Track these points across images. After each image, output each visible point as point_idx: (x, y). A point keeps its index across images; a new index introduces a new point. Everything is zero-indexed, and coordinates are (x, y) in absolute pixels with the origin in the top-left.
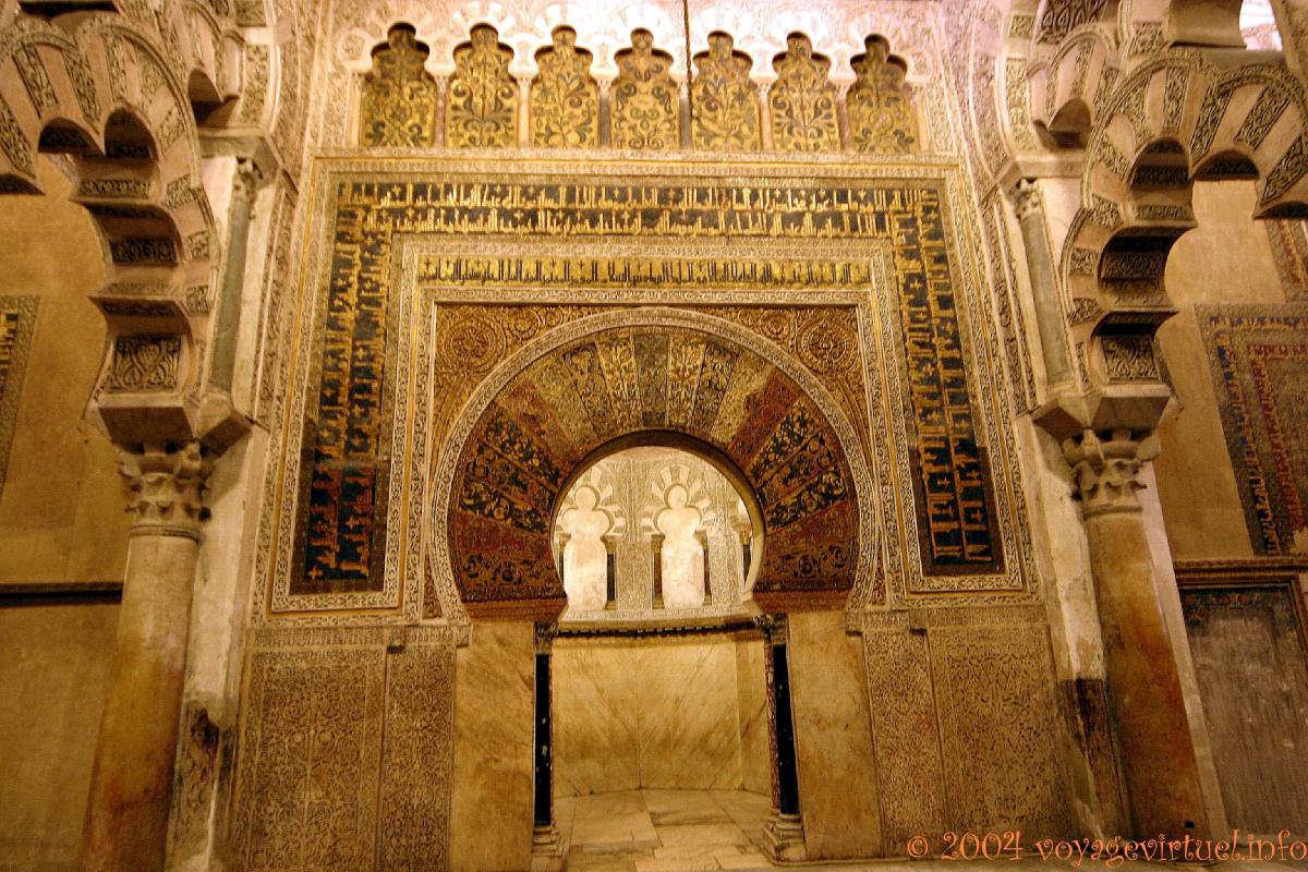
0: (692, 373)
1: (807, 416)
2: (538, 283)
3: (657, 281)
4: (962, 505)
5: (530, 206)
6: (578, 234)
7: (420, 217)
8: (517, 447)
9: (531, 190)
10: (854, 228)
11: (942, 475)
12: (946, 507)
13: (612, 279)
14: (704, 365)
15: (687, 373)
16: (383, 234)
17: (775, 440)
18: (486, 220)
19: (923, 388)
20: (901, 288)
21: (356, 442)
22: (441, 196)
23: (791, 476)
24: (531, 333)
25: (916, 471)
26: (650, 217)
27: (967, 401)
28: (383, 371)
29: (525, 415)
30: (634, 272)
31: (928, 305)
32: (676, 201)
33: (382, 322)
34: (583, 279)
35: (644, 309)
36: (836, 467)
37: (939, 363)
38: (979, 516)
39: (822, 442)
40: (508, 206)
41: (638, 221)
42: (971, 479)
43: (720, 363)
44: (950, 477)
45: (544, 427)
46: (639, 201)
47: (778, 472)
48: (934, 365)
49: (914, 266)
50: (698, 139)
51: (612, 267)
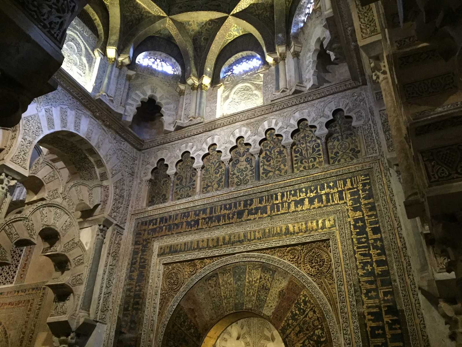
0: (256, 282)
1: (307, 299)
2: (197, 250)
3: (241, 242)
5: (197, 218)
6: (213, 227)
7: (160, 230)
8: (186, 324)
9: (198, 212)
10: (328, 201)
11: (378, 328)
13: (224, 244)
14: (261, 278)
15: (254, 282)
16: (149, 239)
17: (292, 312)
18: (182, 227)
19: (365, 279)
20: (352, 226)
21: (132, 326)
22: (168, 221)
23: (300, 332)
24: (194, 272)
25: (363, 326)
26: (240, 214)
27: (391, 284)
28: (143, 295)
29: (190, 309)
30: (232, 240)
31: (367, 233)
32: (251, 205)
33: (145, 275)
34: (213, 246)
35: (236, 255)
36: (322, 326)
37: (374, 263)
39: (315, 312)
40: (189, 219)
41: (236, 217)
42: (396, 329)
43: (268, 276)
44: (383, 328)
45: (196, 314)
46: (236, 208)
47: (293, 330)
48: (371, 266)
49: (358, 214)
50: (262, 175)
51: (224, 239)
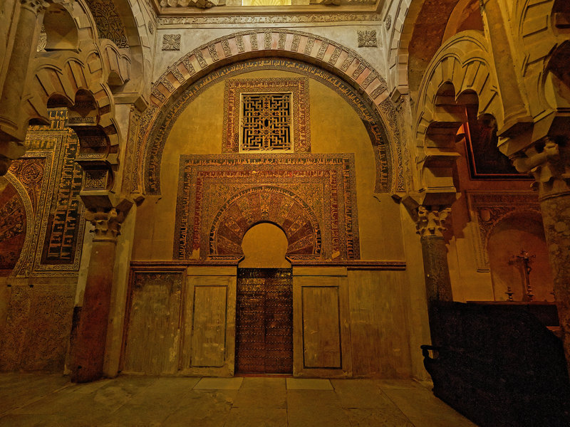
1: (17, 201)
4: (64, 237)
10: (55, 127)
11: (60, 225)
12: (58, 237)
19: (64, 190)
20: (66, 150)
25: (50, 223)
36: (22, 221)
37: (73, 180)
38: (70, 241)
39: (20, 211)
42: (72, 226)
44: (63, 225)
49: (73, 141)
